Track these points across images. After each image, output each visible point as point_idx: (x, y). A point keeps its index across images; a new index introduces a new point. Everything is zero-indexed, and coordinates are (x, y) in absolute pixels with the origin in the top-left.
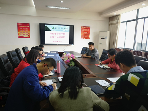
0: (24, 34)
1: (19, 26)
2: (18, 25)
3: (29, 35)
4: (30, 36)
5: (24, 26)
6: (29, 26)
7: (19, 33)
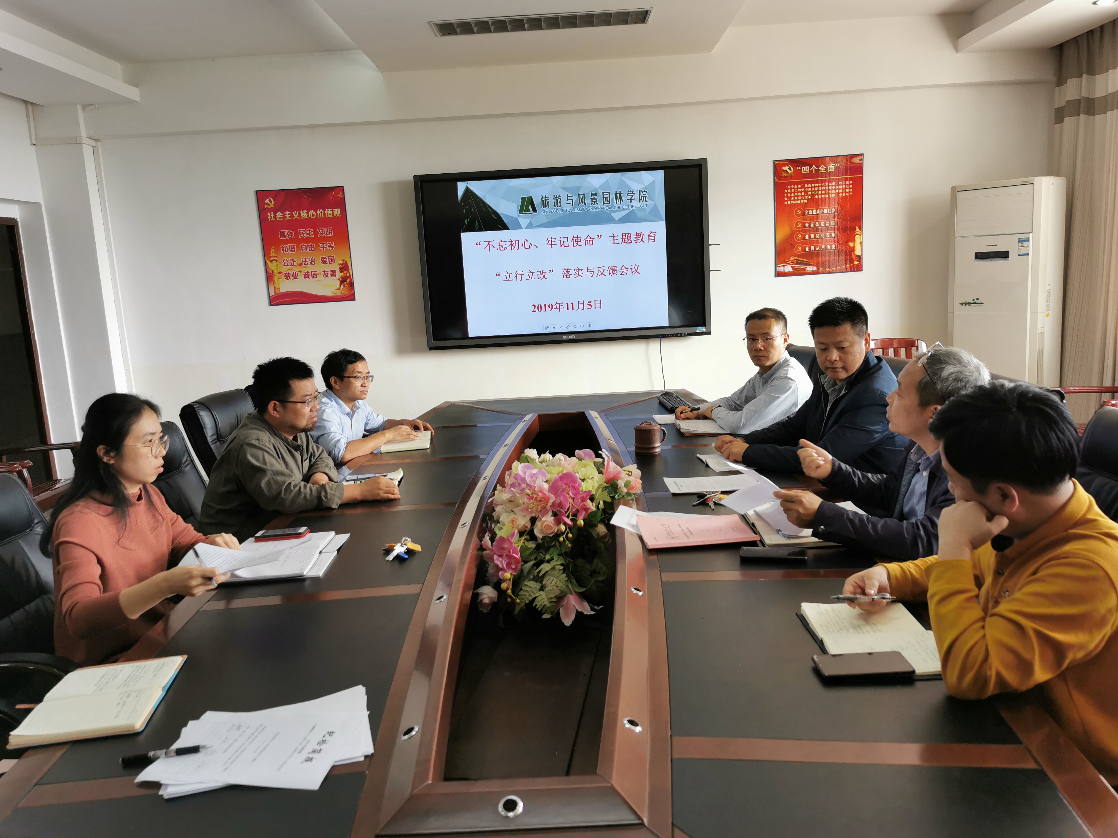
0: (307, 276)
1: (270, 216)
2: (262, 211)
3: (347, 281)
4: (351, 285)
5: (304, 214)
6: (341, 204)
7: (272, 266)
